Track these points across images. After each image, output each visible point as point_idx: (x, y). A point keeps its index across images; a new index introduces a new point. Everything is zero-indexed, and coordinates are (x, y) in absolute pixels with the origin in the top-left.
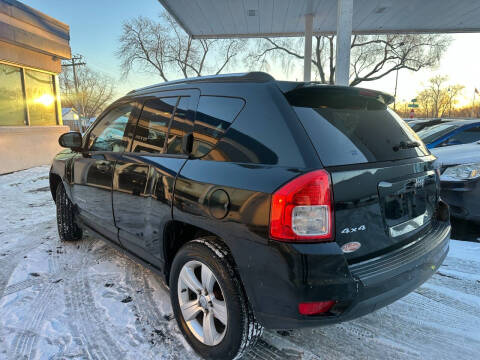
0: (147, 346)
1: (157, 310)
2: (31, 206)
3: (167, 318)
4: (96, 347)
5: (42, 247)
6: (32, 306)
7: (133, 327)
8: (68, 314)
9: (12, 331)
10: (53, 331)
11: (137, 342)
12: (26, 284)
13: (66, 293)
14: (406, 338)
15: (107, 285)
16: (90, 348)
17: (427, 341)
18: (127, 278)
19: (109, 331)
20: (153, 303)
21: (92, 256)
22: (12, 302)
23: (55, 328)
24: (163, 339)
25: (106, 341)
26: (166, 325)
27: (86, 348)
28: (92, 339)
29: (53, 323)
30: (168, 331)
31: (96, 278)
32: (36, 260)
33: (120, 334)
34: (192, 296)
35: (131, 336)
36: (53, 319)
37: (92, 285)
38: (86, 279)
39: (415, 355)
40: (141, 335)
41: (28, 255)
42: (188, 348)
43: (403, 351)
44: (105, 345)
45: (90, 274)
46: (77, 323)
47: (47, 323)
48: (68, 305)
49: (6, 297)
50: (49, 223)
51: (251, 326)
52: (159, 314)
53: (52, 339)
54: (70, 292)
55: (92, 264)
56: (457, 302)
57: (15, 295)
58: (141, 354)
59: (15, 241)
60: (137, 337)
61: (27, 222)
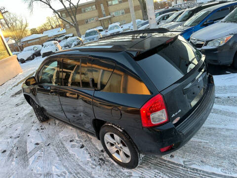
0: (98, 167)
1: (97, 149)
2: (17, 105)
3: (102, 151)
4: (79, 173)
5: (33, 128)
6: (43, 161)
7: (90, 160)
8: (60, 161)
9: (41, 175)
10: (58, 170)
11: (94, 166)
12: (35, 150)
13: (55, 150)
14: (202, 135)
15: (71, 141)
16: (76, 174)
17: (210, 135)
18: (78, 135)
19: (80, 164)
20: (94, 145)
21: (58, 127)
22: (34, 160)
23: (58, 169)
24: (104, 162)
25: (81, 169)
26: (103, 155)
27: (74, 174)
28: (75, 170)
29: (56, 166)
30: (105, 158)
31: (65, 138)
32: (34, 136)
33: (86, 164)
34: (112, 145)
35: (91, 164)
36: (55, 165)
37: (64, 143)
38: (60, 140)
39: (207, 143)
40: (94, 162)
41: (29, 134)
42: (116, 164)
43: (201, 142)
44: (82, 171)
45: (61, 138)
46: (66, 164)
47: (54, 167)
48: (58, 156)
49: (30, 159)
50: (30, 113)
51: (141, 155)
52: (98, 150)
53: (59, 174)
54: (56, 149)
55: (60, 132)
56: (220, 111)
57: (33, 157)
58: (98, 172)
59: (20, 128)
60: (93, 164)
61: (20, 116)
